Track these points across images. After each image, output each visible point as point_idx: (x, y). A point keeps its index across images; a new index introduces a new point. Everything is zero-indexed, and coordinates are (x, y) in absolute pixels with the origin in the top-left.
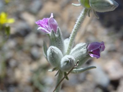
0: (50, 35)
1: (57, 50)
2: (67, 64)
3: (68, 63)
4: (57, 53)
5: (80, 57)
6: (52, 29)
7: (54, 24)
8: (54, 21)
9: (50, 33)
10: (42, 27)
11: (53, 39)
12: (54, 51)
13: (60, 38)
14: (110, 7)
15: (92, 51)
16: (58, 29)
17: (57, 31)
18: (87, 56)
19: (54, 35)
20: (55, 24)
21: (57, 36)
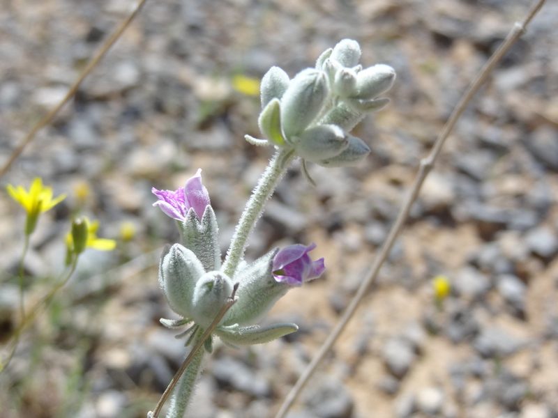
0: (184, 223)
1: (189, 256)
2: (207, 292)
3: (210, 290)
4: (188, 263)
5: (252, 288)
6: (192, 208)
7: (198, 196)
8: (201, 189)
9: (185, 220)
10: (167, 201)
11: (189, 237)
12: (181, 255)
13: (209, 237)
14: (334, 143)
15: (281, 268)
16: (209, 211)
17: (204, 215)
18: (270, 282)
19: (195, 226)
20: (202, 196)
21: (201, 227)
